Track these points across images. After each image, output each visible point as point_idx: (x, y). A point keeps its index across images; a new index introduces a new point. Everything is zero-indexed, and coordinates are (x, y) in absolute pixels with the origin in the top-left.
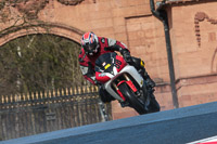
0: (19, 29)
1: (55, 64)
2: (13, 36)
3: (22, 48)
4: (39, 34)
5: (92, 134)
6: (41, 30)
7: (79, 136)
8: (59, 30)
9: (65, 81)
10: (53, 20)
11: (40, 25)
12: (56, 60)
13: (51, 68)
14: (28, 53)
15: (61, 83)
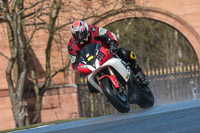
0: (118, 13)
1: (151, 46)
2: (112, 19)
3: (120, 31)
4: (136, 18)
5: (183, 110)
6: (138, 14)
7: (171, 113)
8: (154, 14)
9: (159, 62)
10: (149, 5)
11: (136, 10)
12: (152, 43)
13: (146, 49)
14: (126, 35)
15: (155, 64)
